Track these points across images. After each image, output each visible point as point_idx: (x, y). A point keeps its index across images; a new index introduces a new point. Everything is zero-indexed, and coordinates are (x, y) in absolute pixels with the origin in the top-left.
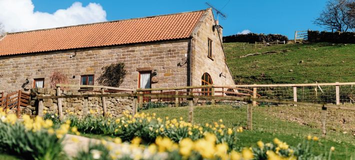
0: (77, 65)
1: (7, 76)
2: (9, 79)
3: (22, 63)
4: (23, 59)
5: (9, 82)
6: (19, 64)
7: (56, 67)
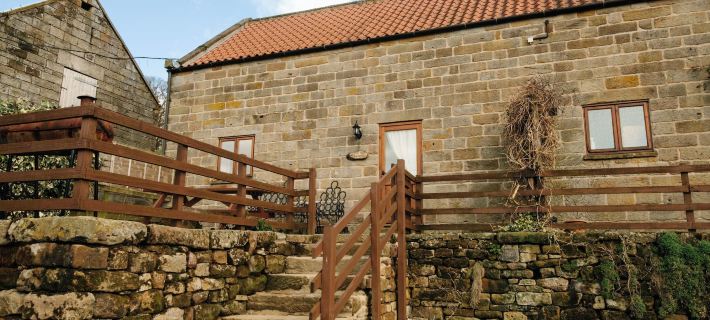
0: (559, 68)
1: (276, 116)
2: (288, 127)
3: (331, 77)
4: (332, 62)
5: (286, 138)
6: (321, 78)
7: (468, 78)
